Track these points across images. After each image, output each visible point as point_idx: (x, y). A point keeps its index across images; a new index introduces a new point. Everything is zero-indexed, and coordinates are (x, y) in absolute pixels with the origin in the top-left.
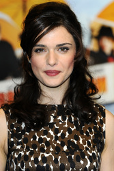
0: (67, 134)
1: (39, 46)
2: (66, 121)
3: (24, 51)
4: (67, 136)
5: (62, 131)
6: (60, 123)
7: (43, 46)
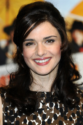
0: (53, 120)
1: (28, 40)
2: (53, 108)
3: (17, 46)
4: (52, 122)
5: (49, 117)
6: (48, 109)
7: (32, 40)
